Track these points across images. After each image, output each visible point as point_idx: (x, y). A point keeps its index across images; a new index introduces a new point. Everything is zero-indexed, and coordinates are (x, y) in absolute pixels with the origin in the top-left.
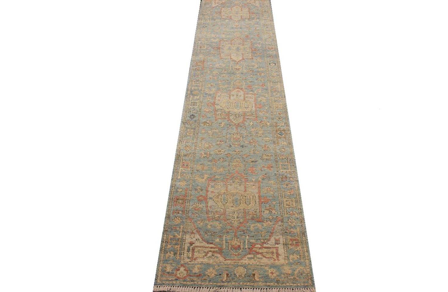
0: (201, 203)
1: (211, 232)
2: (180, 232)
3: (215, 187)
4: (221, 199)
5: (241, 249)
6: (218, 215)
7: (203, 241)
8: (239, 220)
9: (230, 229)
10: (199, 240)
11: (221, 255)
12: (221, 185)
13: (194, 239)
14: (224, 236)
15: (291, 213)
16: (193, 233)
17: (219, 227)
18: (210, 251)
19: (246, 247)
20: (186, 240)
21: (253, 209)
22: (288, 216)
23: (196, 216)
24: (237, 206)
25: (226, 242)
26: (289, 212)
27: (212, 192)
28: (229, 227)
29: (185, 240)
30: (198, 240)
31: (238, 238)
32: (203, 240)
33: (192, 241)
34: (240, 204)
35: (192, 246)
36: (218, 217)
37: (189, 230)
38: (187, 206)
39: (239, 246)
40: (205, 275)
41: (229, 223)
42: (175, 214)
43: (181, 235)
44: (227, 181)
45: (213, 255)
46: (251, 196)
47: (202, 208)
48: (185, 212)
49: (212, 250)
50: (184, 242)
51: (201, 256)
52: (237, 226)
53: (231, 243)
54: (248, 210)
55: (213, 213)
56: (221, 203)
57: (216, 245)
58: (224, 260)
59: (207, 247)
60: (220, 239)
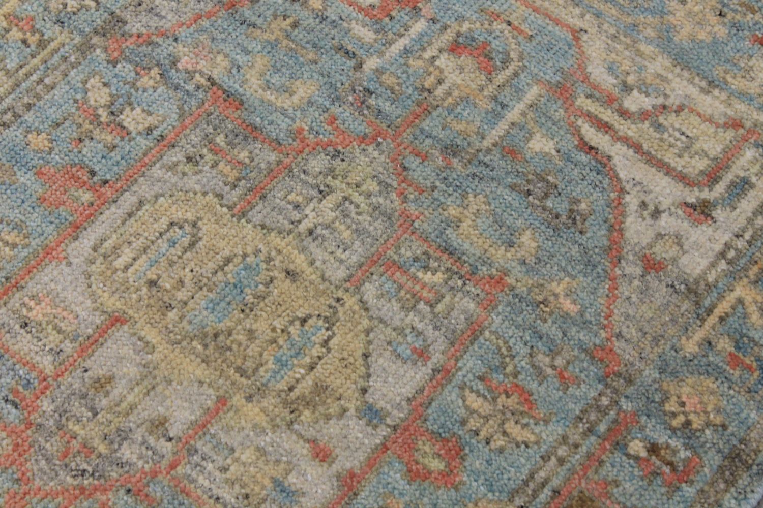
0: (463, 422)
1: (544, 209)
2: (722, 319)
3: (274, 480)
4: (312, 368)
5: (459, 34)
6: (415, 278)
7: (628, 187)
8: (331, 172)
9: (425, 158)
10: (643, 205)
11: (582, 67)
12: (225, 470)
13: (666, 222)
14: (487, 143)
15: (20, 35)
16: (651, 265)
17: (473, 208)
18: (624, 113)
19: (420, 26)
20: (718, 247)
21: (191, 182)
22: (51, 30)
23: (553, 353)
24: (262, 257)
25: (504, 106)
26: (24, 42)
27: (322, 455)
28: (420, 172)
29: (723, 255)
30: (651, 207)
31: (423, 89)
32: (622, 191)
33: (686, 224)
34: (228, 261)
35: (706, 194)
36: (426, 268)
37: (661, 293)
38: (561, 461)
39: (455, 48)
40: (737, 27)
41: (394, 195)
42: (683, 454)
43: (732, 297)
44: (154, 474)
45: (627, 88)
46: (120, 263)
47: (481, 386)
48: (602, 428)
49: (607, 115)
50: (740, 244)
51: (695, 120)
52: (370, 149)
53: (482, 89)
54: (220, 196)
55: (440, 308)
56: (331, 344)
57: (571, 124)
58: (585, 37)
59: (626, 141)
60: (528, 140)
